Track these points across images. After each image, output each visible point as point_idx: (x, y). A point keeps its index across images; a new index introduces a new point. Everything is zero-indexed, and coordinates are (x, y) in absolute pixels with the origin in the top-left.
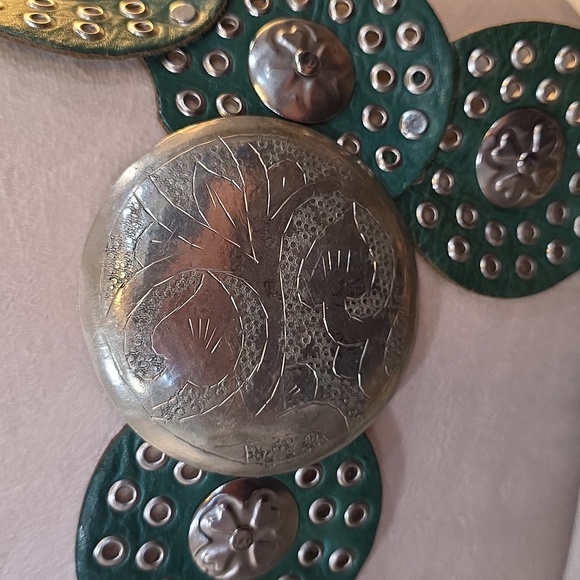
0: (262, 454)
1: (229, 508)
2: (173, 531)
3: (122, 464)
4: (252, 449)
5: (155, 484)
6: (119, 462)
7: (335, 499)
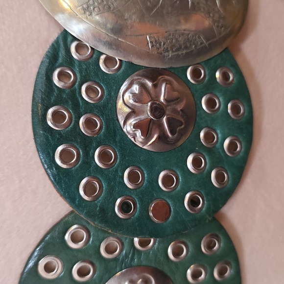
0: (160, 45)
1: (143, 86)
2: (105, 106)
3: (60, 55)
4: (153, 39)
5: (86, 70)
6: (58, 54)
7: (218, 94)
